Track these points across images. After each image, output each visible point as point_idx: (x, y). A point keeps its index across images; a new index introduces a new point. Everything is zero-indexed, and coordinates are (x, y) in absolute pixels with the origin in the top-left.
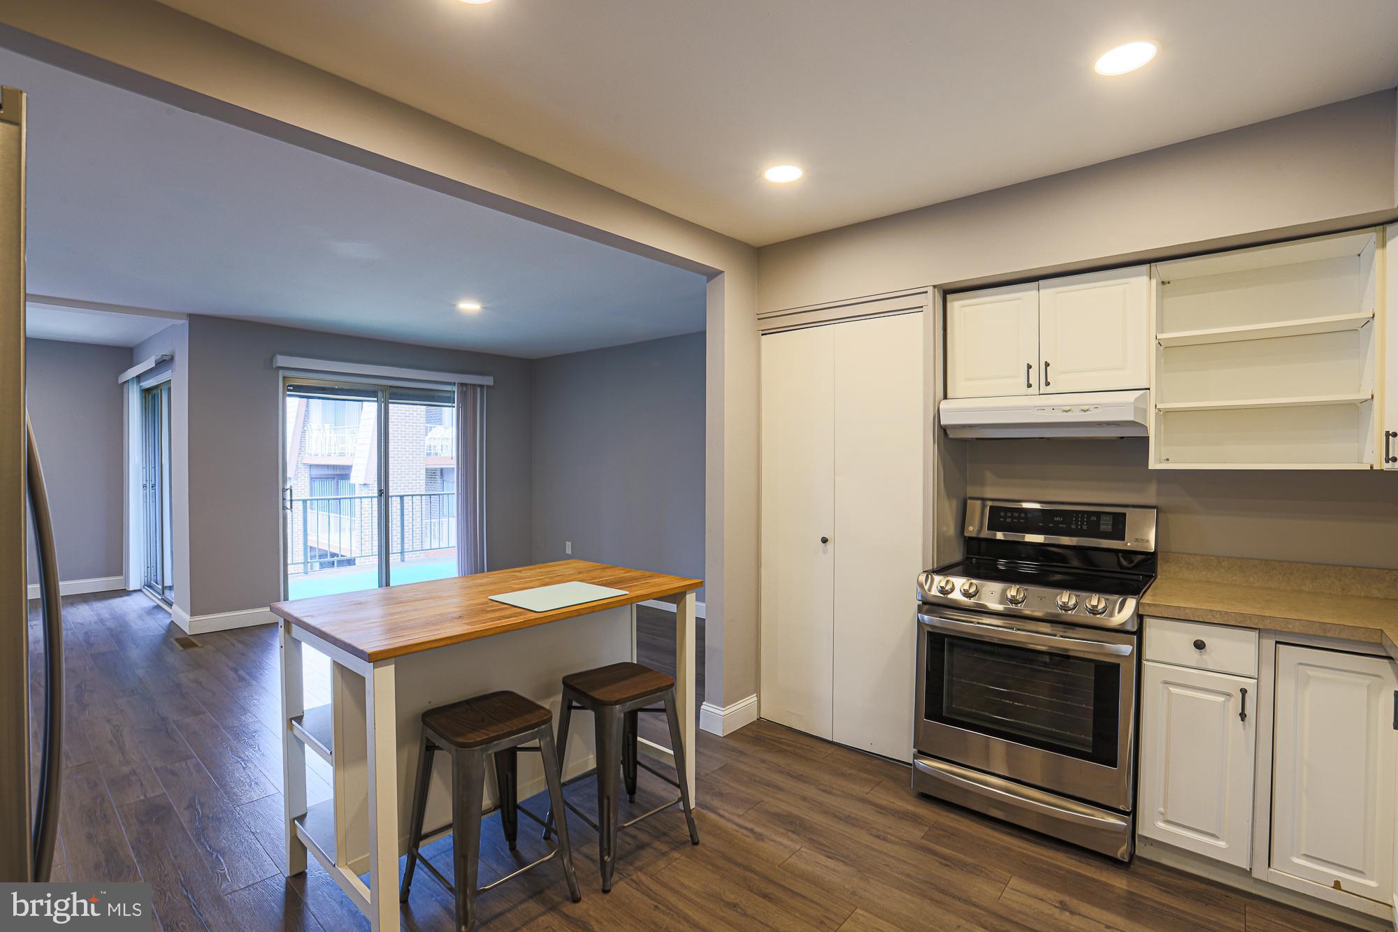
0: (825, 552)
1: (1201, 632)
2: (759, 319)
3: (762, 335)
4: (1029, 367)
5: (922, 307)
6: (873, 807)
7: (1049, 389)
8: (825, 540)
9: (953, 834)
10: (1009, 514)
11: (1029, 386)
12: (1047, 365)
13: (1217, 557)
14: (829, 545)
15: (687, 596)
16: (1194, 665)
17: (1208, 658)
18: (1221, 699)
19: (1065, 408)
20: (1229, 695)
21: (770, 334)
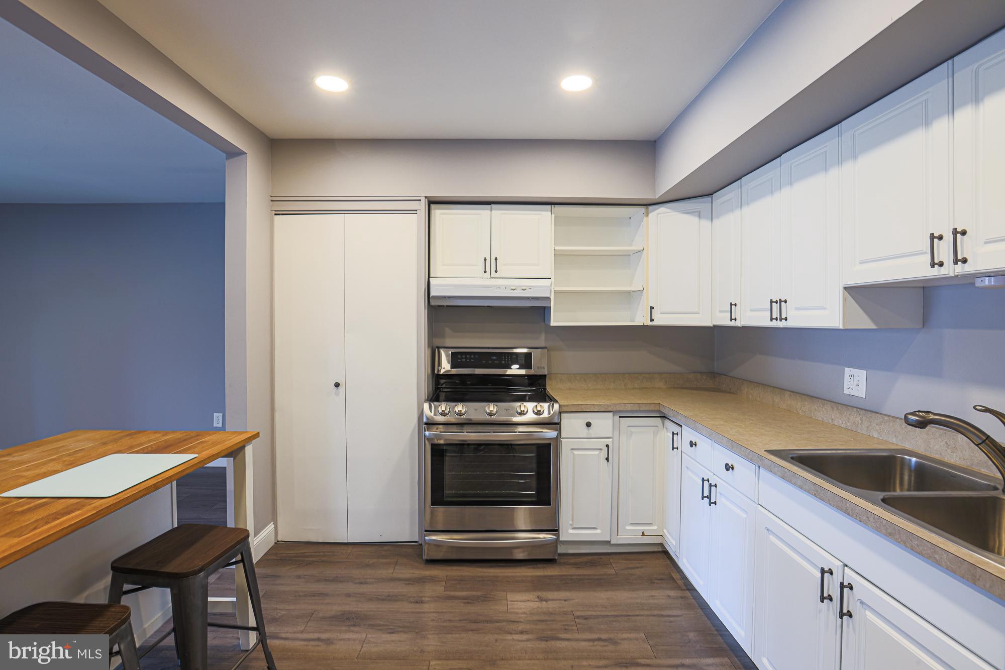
0: (337, 394)
1: (589, 417)
2: (272, 201)
3: (275, 214)
4: (485, 260)
5: (416, 210)
6: (402, 582)
7: (497, 275)
8: (337, 385)
9: (462, 580)
10: (464, 357)
11: (485, 272)
12: (496, 259)
13: (574, 374)
14: (341, 388)
15: (246, 448)
16: (585, 436)
17: (592, 431)
18: (597, 452)
19: (512, 288)
20: (601, 449)
21: (282, 214)
